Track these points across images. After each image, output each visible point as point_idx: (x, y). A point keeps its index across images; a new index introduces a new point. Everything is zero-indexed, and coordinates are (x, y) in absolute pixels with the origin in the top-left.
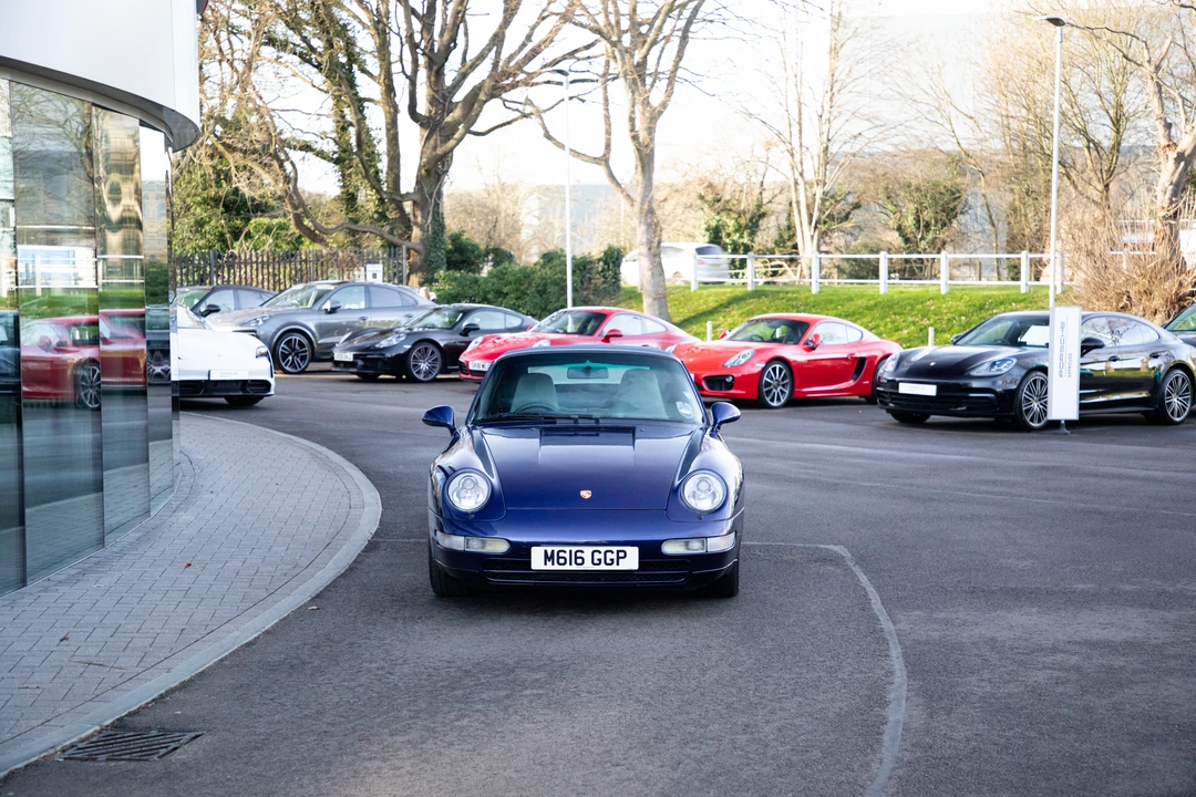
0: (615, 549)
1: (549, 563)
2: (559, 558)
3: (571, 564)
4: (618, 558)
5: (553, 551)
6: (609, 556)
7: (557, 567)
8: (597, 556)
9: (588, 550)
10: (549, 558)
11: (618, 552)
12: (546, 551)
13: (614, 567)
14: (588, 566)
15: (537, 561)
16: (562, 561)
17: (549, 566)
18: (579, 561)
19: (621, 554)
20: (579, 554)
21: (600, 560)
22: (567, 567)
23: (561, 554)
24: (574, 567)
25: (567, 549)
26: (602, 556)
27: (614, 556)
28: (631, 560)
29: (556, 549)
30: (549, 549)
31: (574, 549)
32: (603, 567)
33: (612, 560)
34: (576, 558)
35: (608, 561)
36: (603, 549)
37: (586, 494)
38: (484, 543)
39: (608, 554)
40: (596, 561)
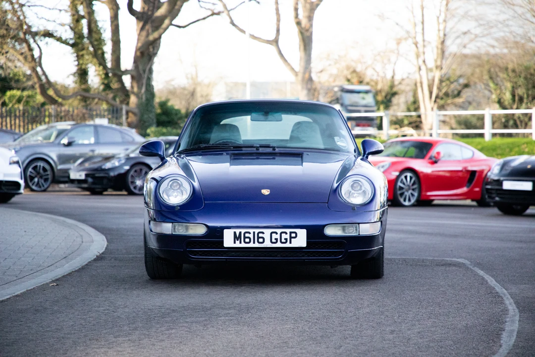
0: (288, 231)
1: (238, 242)
2: (245, 238)
3: (254, 243)
4: (291, 238)
5: (240, 233)
6: (284, 236)
7: (243, 245)
8: (274, 236)
9: (267, 232)
10: (237, 238)
11: (291, 233)
12: (235, 233)
13: (288, 245)
14: (267, 244)
15: (228, 241)
16: (247, 240)
17: (238, 245)
18: (261, 240)
19: (293, 235)
20: (261, 235)
21: (276, 239)
22: (251, 245)
23: (247, 235)
24: (257, 245)
25: (251, 231)
26: (278, 236)
27: (288, 236)
28: (301, 240)
29: (243, 231)
30: (238, 231)
31: (257, 231)
32: (279, 245)
33: (286, 239)
34: (259, 238)
35: (283, 240)
36: (279, 231)
37: (266, 192)
38: (187, 228)
39: (283, 235)
40: (274, 240)
